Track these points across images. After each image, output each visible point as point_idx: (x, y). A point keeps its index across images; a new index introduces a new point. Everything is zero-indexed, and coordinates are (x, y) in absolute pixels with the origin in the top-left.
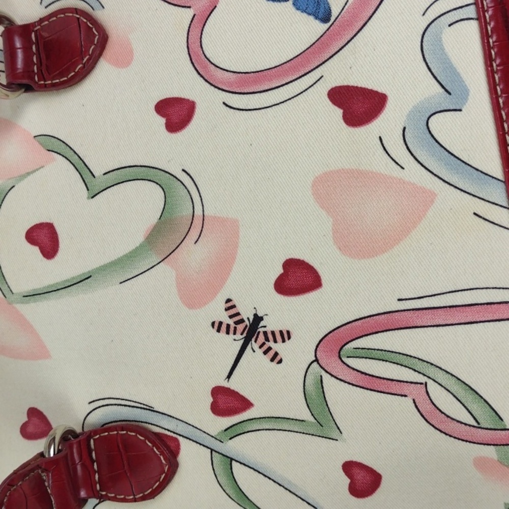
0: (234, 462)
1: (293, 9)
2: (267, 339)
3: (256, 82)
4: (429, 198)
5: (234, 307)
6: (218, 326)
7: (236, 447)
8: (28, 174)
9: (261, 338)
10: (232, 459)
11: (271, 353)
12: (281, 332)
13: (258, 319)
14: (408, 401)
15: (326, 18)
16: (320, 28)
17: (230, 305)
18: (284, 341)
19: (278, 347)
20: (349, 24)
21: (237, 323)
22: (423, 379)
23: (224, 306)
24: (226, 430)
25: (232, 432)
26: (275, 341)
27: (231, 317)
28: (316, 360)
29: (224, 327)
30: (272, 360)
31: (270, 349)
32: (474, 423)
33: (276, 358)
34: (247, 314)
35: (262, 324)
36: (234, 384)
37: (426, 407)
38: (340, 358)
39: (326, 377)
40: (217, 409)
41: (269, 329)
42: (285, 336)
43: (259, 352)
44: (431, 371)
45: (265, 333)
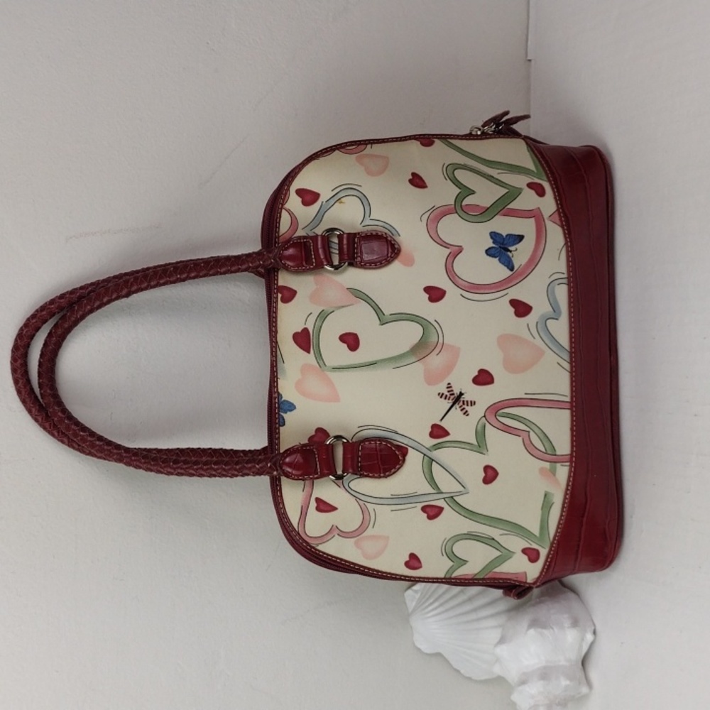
0: (434, 462)
1: (498, 262)
2: (464, 404)
3: (477, 289)
4: (542, 353)
5: (451, 387)
6: (441, 395)
7: (436, 454)
8: (343, 307)
9: (461, 403)
10: (433, 460)
11: (464, 411)
12: (471, 402)
13: (461, 394)
14: (520, 439)
15: (512, 269)
16: (509, 273)
17: (449, 386)
18: (471, 405)
19: (468, 408)
20: (520, 274)
21: (451, 395)
22: (528, 429)
23: (446, 386)
24: (434, 445)
25: (437, 447)
26: (468, 405)
27: (449, 391)
28: (485, 416)
29: (444, 396)
30: (464, 414)
31: (464, 409)
32: (544, 451)
33: (466, 413)
34: (457, 392)
35: (463, 396)
36: (444, 424)
37: (527, 442)
38: (495, 416)
39: (487, 424)
40: (432, 435)
41: (465, 400)
42: (473, 403)
43: (459, 409)
44: (533, 427)
45: (463, 401)
